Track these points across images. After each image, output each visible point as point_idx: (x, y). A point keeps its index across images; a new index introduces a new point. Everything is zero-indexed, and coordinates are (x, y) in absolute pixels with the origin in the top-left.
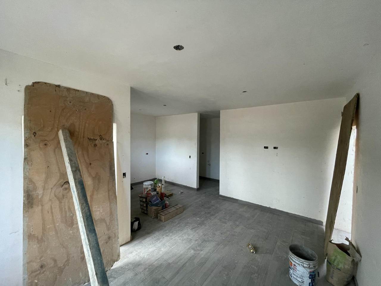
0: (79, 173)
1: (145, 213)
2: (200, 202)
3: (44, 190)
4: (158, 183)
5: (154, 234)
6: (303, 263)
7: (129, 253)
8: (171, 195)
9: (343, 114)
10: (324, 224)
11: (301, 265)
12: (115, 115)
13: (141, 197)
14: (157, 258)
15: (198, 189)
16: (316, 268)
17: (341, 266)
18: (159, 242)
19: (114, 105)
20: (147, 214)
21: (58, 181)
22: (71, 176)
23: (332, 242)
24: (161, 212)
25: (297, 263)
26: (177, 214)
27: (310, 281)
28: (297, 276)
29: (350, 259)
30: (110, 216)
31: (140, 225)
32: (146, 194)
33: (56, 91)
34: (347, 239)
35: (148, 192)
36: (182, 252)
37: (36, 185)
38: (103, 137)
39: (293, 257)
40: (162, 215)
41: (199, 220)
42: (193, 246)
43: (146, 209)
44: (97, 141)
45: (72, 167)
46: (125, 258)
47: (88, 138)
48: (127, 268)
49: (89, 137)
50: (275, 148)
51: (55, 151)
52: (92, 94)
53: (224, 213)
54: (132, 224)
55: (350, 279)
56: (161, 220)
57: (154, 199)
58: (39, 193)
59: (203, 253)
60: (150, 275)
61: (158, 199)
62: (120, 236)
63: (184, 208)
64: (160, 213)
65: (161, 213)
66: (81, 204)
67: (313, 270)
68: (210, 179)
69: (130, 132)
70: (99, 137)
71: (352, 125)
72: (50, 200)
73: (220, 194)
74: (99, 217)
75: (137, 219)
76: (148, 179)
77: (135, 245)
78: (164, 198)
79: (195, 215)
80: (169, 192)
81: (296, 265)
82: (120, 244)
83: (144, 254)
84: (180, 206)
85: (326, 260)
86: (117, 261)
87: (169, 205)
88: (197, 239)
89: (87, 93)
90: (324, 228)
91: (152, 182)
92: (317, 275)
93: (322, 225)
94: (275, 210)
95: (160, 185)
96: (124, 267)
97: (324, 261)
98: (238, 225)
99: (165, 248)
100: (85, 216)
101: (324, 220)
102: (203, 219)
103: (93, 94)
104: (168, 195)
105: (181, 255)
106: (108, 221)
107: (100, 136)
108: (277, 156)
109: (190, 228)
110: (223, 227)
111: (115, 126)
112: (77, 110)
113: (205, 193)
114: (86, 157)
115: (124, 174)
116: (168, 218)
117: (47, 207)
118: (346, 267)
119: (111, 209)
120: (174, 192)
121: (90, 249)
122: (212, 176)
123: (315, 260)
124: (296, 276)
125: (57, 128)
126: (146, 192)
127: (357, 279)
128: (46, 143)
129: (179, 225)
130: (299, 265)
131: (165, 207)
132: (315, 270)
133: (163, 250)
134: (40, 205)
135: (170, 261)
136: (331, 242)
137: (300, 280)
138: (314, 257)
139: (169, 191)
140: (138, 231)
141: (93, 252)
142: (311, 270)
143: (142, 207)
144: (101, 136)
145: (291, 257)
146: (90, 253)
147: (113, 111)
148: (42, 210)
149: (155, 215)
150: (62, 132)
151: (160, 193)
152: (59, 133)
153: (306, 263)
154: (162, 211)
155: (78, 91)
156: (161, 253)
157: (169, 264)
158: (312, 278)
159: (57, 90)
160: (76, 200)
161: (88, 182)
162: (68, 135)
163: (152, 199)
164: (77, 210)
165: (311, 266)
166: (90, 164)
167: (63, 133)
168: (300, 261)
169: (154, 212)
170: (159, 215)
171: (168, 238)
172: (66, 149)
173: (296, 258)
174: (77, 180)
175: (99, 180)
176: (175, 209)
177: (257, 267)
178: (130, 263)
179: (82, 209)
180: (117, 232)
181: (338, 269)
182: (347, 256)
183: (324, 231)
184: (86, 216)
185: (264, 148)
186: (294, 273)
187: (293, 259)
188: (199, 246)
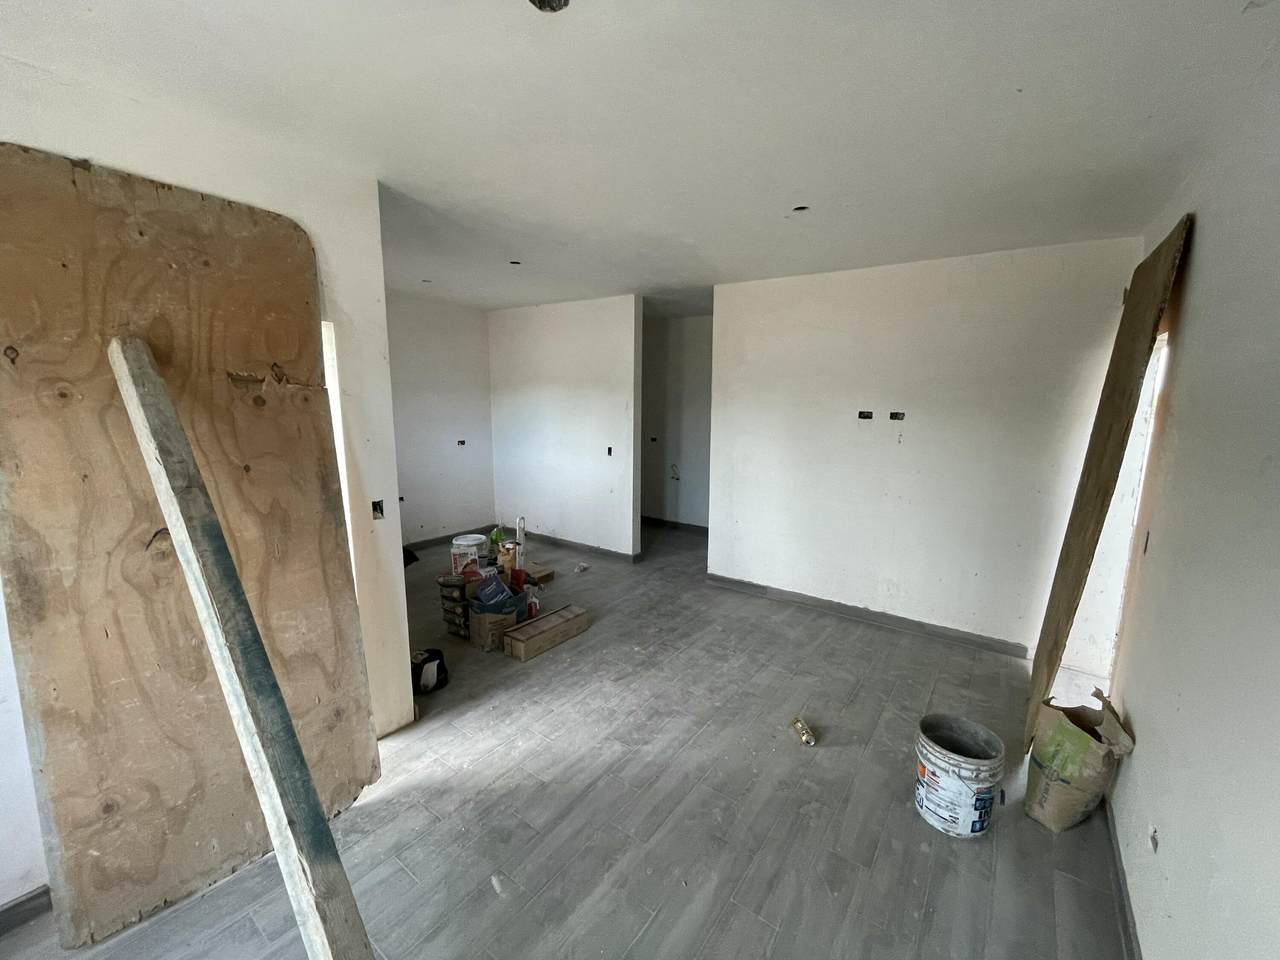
0: (201, 499)
1: (461, 636)
2: (645, 599)
3: (79, 558)
4: (503, 540)
5: (491, 697)
6: (960, 768)
7: (410, 760)
8: (549, 578)
9: (1129, 297)
10: (1031, 654)
11: (954, 772)
12: (326, 289)
13: (444, 585)
14: (504, 771)
15: (637, 559)
16: (998, 779)
17: (1071, 770)
18: (507, 722)
19: (318, 251)
20: (467, 638)
21: (130, 529)
22: (172, 509)
23: (1052, 703)
24: (516, 630)
25: (940, 768)
26: (567, 636)
27: (975, 816)
28: (939, 805)
29: (1100, 750)
30: (336, 643)
31: (446, 671)
32: (463, 573)
33: (74, 182)
34: (1098, 694)
35: (467, 569)
36: (583, 750)
37: (48, 541)
38: (286, 371)
39: (930, 749)
40: (519, 640)
41: (638, 652)
42: (621, 731)
43: (465, 622)
44: (264, 388)
45: (171, 475)
46: (397, 775)
47: (229, 375)
48: (405, 803)
49: (231, 370)
50: (894, 416)
51: (102, 422)
52: (228, 205)
53: (720, 628)
54: (417, 671)
55: (1092, 806)
56: (514, 657)
57: (488, 590)
58: (62, 569)
59: (652, 750)
60: (481, 820)
61: (504, 590)
62: (374, 706)
63: (590, 619)
64: (511, 634)
65: (515, 634)
66: (220, 602)
67: (987, 785)
68: (676, 526)
69: (388, 356)
70: (271, 372)
71: (1155, 331)
72: (110, 594)
73: (709, 572)
74: (297, 649)
75: (434, 654)
76: (472, 528)
77: (429, 733)
78: (525, 586)
79: (625, 636)
80: (539, 568)
81: (938, 772)
82: (379, 732)
83: (459, 761)
84: (577, 610)
85: (1028, 757)
86: (370, 783)
87: (542, 610)
88: (634, 708)
89: (204, 197)
90: (1029, 665)
91: (483, 537)
92: (998, 800)
93: (1024, 657)
94: (883, 616)
95: (510, 546)
96: (395, 801)
97: (1022, 759)
98: (763, 665)
99: (530, 739)
100: (236, 642)
101: (1032, 643)
102: (651, 649)
103: (230, 203)
104: (539, 578)
105: (581, 759)
106: (329, 660)
107: (275, 368)
108: (900, 442)
109: (609, 678)
110: (718, 672)
111: (328, 332)
112: (174, 266)
113: (661, 569)
114: (228, 443)
115: (377, 507)
116: (539, 648)
117: (100, 617)
118: (1087, 772)
119: (336, 621)
120: (557, 568)
121: (263, 746)
122: (685, 518)
123: (996, 757)
124: (935, 803)
125: (102, 335)
126: (460, 569)
127: (1113, 806)
128: (65, 391)
129: (573, 670)
130: (948, 772)
131: (528, 614)
132: (993, 786)
133: (523, 745)
134: (72, 612)
135: (546, 778)
136: (1047, 703)
137: (946, 815)
138: (994, 749)
139: (540, 564)
140: (439, 692)
141: (274, 756)
142: (980, 786)
143: (450, 616)
144: (278, 367)
145: (925, 752)
146: (264, 759)
147: (316, 275)
148: (82, 627)
149: (493, 641)
150: (120, 350)
151: (509, 572)
152: (109, 352)
153: (968, 767)
154: (519, 626)
155: (170, 187)
156: (515, 754)
157: (543, 786)
158: (984, 807)
159: (77, 181)
160: (200, 589)
161: (245, 532)
162: (147, 359)
163: (482, 589)
164: (206, 622)
165: (982, 776)
166: (247, 469)
167: (124, 351)
168: (951, 762)
169: (491, 630)
170: (507, 640)
171: (539, 709)
172: (145, 412)
173: (937, 754)
174: (195, 522)
175: (285, 523)
176: (561, 620)
177: (818, 784)
178: (416, 788)
179: (224, 621)
180: (363, 693)
181: (1063, 781)
182: (1093, 743)
183: (1027, 673)
184: (242, 643)
185: (860, 417)
186: (930, 796)
187: (929, 755)
188: (639, 728)
